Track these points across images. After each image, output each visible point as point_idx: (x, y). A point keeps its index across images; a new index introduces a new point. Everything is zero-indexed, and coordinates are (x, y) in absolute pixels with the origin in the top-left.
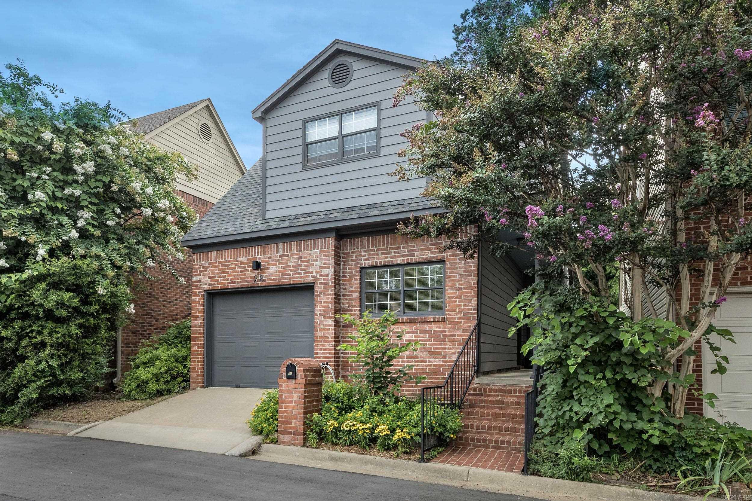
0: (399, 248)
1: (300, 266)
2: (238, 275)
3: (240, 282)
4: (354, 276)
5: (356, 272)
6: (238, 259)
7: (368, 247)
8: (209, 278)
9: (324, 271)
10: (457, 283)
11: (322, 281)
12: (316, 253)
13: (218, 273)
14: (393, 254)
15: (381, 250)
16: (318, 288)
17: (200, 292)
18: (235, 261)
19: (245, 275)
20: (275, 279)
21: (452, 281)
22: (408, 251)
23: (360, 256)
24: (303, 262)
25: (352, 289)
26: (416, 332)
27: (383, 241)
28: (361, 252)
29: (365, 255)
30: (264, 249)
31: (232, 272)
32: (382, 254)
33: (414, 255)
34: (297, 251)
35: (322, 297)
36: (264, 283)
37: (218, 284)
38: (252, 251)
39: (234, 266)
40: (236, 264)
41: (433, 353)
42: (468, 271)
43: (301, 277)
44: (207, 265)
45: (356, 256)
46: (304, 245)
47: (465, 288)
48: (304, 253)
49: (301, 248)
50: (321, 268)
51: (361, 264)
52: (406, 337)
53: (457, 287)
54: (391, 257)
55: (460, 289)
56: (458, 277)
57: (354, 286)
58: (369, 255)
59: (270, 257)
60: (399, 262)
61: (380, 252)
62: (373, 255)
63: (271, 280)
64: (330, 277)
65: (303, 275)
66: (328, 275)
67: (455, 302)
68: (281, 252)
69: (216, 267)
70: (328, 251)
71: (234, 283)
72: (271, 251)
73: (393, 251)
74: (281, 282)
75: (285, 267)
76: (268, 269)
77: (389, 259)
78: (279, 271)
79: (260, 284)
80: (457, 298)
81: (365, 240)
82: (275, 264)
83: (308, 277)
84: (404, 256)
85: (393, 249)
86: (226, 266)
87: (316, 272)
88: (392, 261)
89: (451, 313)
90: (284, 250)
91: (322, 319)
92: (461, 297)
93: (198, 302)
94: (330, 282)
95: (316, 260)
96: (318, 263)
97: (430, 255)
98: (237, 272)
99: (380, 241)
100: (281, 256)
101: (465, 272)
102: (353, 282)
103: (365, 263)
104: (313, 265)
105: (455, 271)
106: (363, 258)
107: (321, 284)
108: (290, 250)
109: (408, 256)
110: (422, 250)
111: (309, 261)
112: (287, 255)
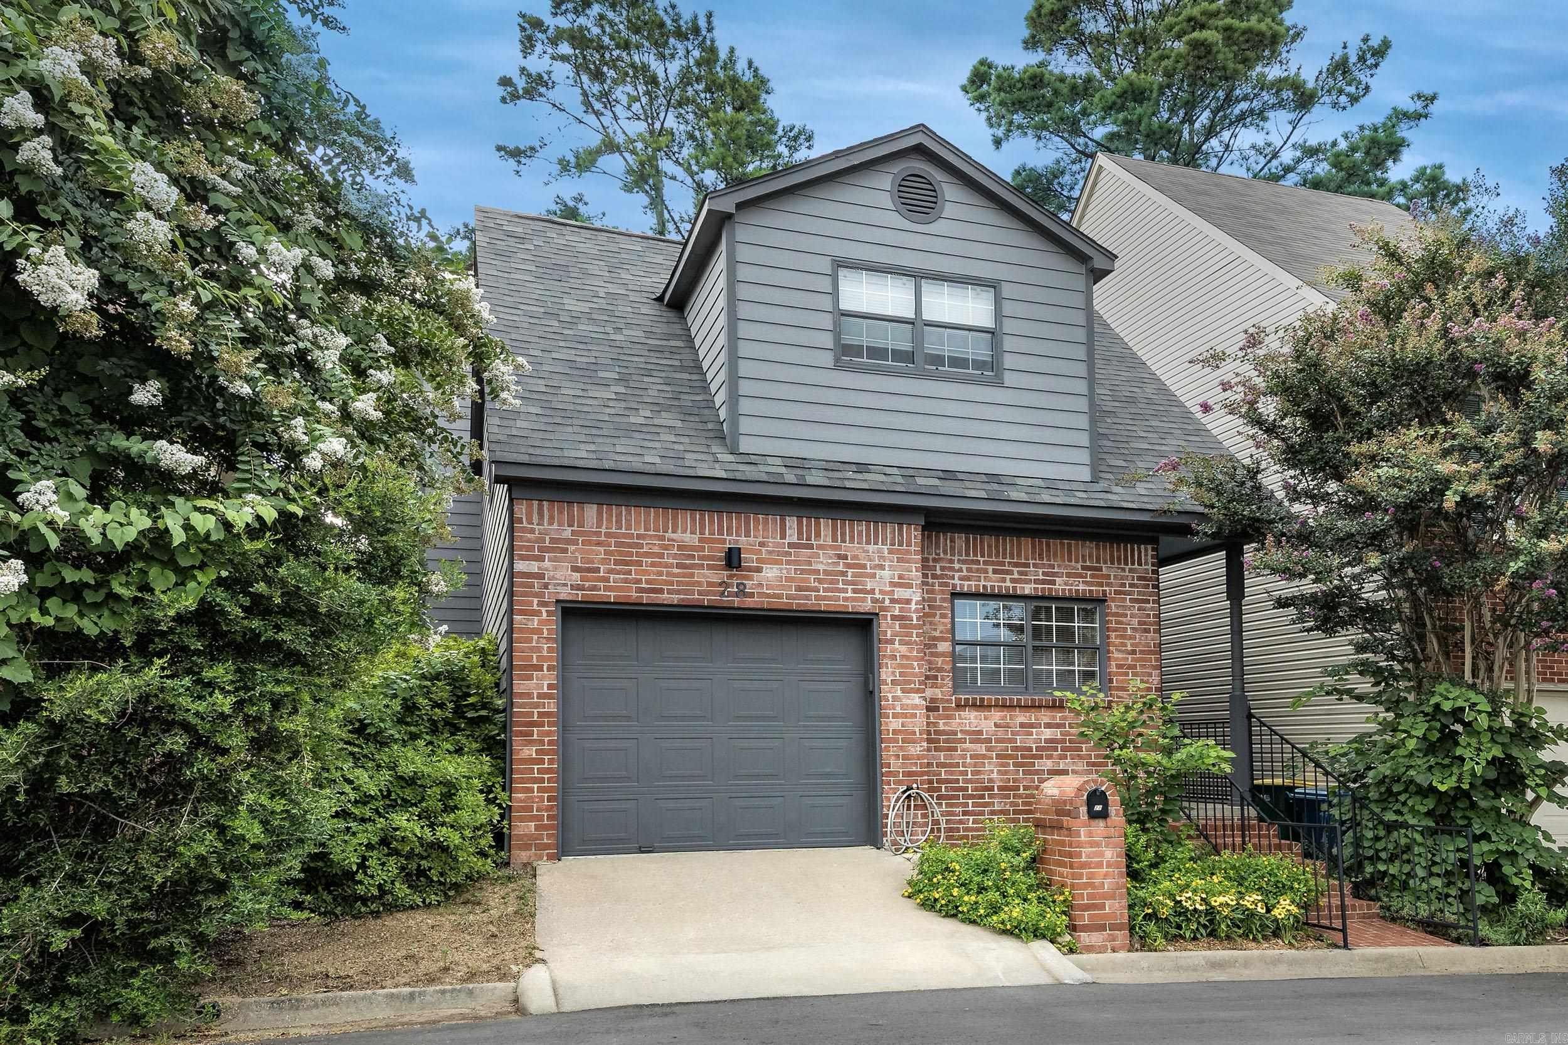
0: (1027, 565)
1: (844, 574)
2: (668, 574)
3: (678, 592)
4: (940, 608)
5: (943, 600)
6: (669, 535)
7: (968, 554)
8: (575, 569)
9: (901, 593)
10: (1129, 642)
11: (897, 613)
12: (880, 551)
13: (604, 561)
14: (1016, 576)
15: (993, 563)
16: (887, 627)
17: (542, 604)
18: (662, 538)
19: (692, 575)
20: (779, 596)
21: (1122, 637)
22: (1044, 574)
23: (952, 569)
24: (849, 566)
25: (937, 634)
27: (997, 547)
28: (951, 561)
29: (960, 570)
30: (747, 524)
31: (653, 565)
32: (995, 572)
33: (1053, 583)
34: (834, 539)
35: (897, 645)
36: (749, 602)
37: (606, 589)
38: (711, 522)
39: (656, 550)
40: (666, 547)
42: (1145, 623)
43: (846, 599)
44: (567, 533)
45: (943, 568)
46: (852, 531)
47: (1142, 652)
48: (851, 548)
49: (843, 534)
50: (893, 584)
51: (954, 586)
53: (1129, 648)
54: (1013, 581)
55: (1133, 652)
56: (1129, 632)
57: (941, 628)
58: (969, 570)
59: (762, 544)
60: (1027, 592)
61: (990, 568)
62: (978, 570)
63: (768, 596)
64: (913, 606)
65: (850, 594)
66: (908, 601)
67: (1127, 674)
68: (792, 536)
69: (599, 544)
70: (908, 552)
71: (661, 591)
72: (765, 529)
73: (1015, 570)
74: (795, 604)
75: (803, 571)
76: (759, 570)
77: (1008, 584)
78: (788, 579)
79: (736, 602)
80: (1130, 667)
81: (960, 540)
82: (776, 562)
83: (864, 600)
84: (1036, 582)
85: (1016, 565)
86: (630, 545)
87: (882, 592)
88: (1014, 588)
90: (800, 533)
91: (898, 693)
92: (1135, 667)
93: (537, 631)
94: (914, 616)
95: (882, 567)
96: (886, 573)
97: (1081, 587)
98: (667, 566)
99: (990, 546)
100: (790, 545)
101: (1140, 623)
103: (962, 586)
104: (874, 576)
105: (1124, 619)
106: (957, 575)
107: (894, 618)
108: (818, 535)
109: (1043, 582)
110: (1069, 575)
111: (864, 567)
112: (811, 547)
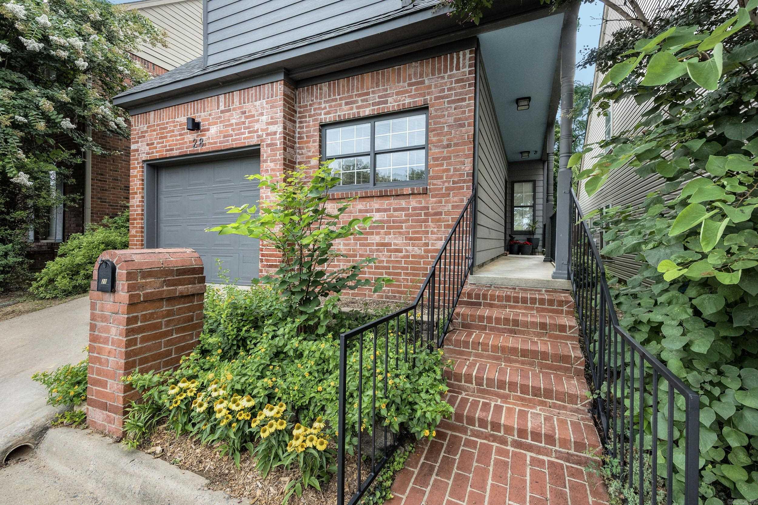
0: (368, 94)
1: (244, 123)
2: (177, 140)
3: (179, 149)
4: (313, 136)
5: (314, 130)
6: (177, 120)
7: (330, 96)
8: (148, 145)
9: (272, 128)
10: (445, 138)
11: (269, 142)
12: (262, 104)
13: (156, 139)
14: (360, 103)
15: (345, 98)
16: (265, 152)
17: (138, 163)
18: (174, 122)
19: (183, 139)
20: (215, 143)
21: (438, 135)
22: (380, 97)
23: (320, 109)
24: (247, 117)
25: (310, 154)
26: (389, 210)
27: (348, 85)
28: (320, 103)
29: (325, 108)
30: (204, 104)
31: (171, 136)
32: (347, 104)
33: (386, 102)
34: (240, 103)
35: (269, 163)
36: (205, 149)
37: (157, 152)
38: (191, 108)
39: (172, 128)
40: (175, 126)
41: (411, 239)
42: (460, 119)
43: (245, 138)
44: (145, 129)
45: (315, 110)
46: (248, 95)
47: (456, 145)
48: (248, 106)
49: (244, 100)
50: (268, 124)
51: (321, 119)
52: (377, 216)
53: (445, 143)
54: (358, 107)
55: (448, 146)
56: (446, 129)
57: (313, 150)
58: (330, 107)
59: (210, 115)
60: (367, 113)
61: (343, 102)
62: (335, 106)
63: (211, 143)
64: (278, 136)
65: (247, 135)
66: (275, 133)
67: (442, 165)
68: (222, 108)
69: (154, 131)
70: (276, 101)
71: (172, 150)
72: (211, 106)
73: (360, 99)
74: (223, 146)
75: (226, 126)
76: (208, 130)
77: (355, 110)
78: (221, 132)
79: (199, 149)
80: (445, 159)
81: (325, 87)
82: (216, 123)
83: (251, 137)
84: (374, 104)
85: (360, 95)
86: (164, 129)
87: (262, 130)
88: (359, 113)
89: (435, 182)
90: (225, 104)
91: (269, 194)
92: (450, 158)
93: (136, 176)
94: (278, 142)
95: (262, 114)
96: (264, 118)
97: (407, 101)
98: (175, 136)
99: (343, 86)
100: (222, 112)
101: (456, 120)
102: (311, 144)
103: (326, 118)
104: (258, 121)
105: (442, 120)
106: (323, 112)
107: (268, 145)
108: (233, 103)
109: (379, 103)
110: (398, 94)
111: (253, 116)
112: (229, 110)
